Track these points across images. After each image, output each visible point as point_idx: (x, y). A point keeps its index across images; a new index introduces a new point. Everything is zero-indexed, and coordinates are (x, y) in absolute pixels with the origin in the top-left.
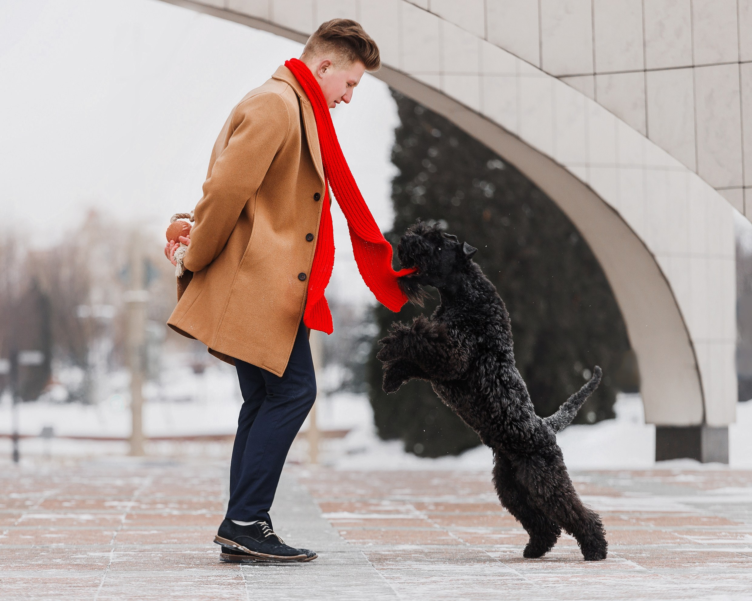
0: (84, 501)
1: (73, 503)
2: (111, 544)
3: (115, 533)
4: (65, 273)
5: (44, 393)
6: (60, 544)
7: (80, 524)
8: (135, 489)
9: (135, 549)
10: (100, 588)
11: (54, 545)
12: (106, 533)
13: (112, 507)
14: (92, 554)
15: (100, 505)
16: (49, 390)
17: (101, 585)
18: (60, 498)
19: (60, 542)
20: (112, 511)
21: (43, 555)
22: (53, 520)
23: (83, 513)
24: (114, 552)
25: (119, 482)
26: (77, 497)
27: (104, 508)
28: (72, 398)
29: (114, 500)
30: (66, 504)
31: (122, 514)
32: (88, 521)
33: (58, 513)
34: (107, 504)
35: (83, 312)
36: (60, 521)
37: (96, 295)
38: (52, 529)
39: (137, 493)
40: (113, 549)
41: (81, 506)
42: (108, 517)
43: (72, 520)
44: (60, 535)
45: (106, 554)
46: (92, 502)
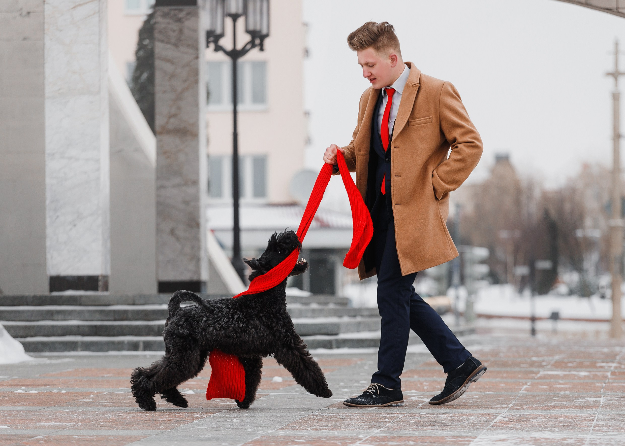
0: (582, 363)
1: (575, 364)
2: (601, 392)
3: (604, 385)
4: (567, 207)
5: (552, 289)
6: (567, 392)
7: (580, 378)
8: (617, 354)
9: (618, 396)
10: (595, 422)
11: (562, 393)
12: (597, 385)
13: (602, 367)
14: (588, 399)
15: (593, 365)
16: (556, 287)
17: (595, 420)
18: (566, 360)
19: (566, 391)
20: (600, 369)
21: (555, 399)
22: (561, 375)
23: (582, 371)
24: (604, 398)
25: (606, 350)
26: (577, 360)
27: (596, 367)
28: (571, 293)
29: (603, 362)
30: (570, 365)
31: (608, 372)
32: (585, 376)
33: (564, 371)
34: (598, 365)
35: (579, 234)
36: (565, 377)
37: (588, 222)
38: (561, 382)
39: (618, 357)
40: (603, 396)
41: (580, 366)
42: (599, 374)
43: (574, 375)
44: (566, 386)
45: (598, 399)
46: (588, 363)
